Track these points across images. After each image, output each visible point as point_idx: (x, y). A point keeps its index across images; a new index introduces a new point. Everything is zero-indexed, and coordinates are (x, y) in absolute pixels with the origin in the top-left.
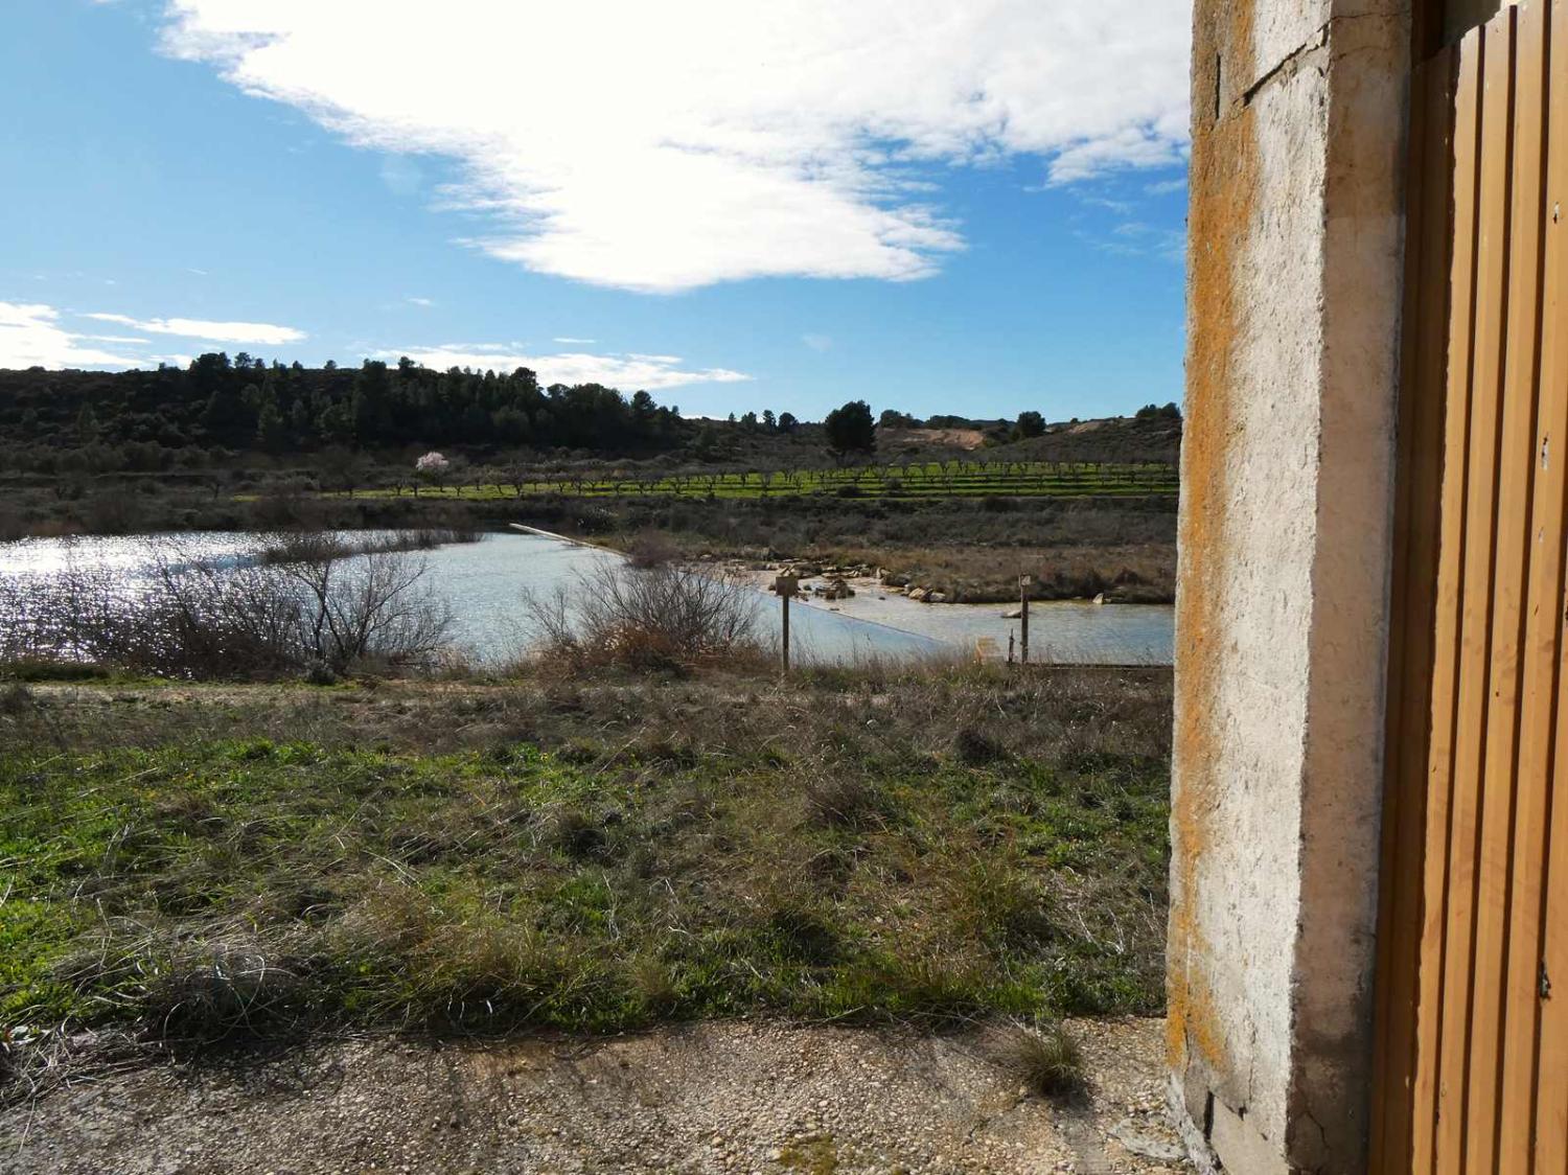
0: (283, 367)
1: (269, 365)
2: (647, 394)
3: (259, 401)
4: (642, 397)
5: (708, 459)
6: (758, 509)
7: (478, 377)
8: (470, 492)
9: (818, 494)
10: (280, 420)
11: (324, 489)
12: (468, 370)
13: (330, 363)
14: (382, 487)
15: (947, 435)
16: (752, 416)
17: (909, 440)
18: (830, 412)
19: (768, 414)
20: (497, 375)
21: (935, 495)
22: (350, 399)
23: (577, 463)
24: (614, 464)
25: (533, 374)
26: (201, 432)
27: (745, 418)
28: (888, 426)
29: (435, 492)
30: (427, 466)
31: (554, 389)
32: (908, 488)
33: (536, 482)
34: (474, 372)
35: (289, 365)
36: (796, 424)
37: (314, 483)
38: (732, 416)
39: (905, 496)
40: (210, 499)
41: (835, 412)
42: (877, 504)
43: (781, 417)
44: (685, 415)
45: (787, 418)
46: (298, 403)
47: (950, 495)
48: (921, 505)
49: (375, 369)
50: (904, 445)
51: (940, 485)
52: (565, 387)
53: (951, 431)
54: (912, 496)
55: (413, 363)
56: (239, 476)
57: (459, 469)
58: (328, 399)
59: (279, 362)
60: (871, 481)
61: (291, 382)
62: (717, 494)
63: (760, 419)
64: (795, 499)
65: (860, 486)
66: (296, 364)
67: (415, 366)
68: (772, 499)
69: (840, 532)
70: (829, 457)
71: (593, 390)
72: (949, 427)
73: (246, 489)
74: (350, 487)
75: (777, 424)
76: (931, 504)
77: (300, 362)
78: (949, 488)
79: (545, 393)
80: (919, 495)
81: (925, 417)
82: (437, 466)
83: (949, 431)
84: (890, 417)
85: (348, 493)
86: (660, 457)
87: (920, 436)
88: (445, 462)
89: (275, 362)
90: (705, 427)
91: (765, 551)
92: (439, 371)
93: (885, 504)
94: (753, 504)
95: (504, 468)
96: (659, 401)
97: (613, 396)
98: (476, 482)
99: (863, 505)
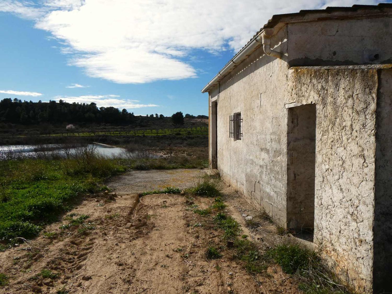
0: (27, 102)
1: (23, 101)
2: (126, 110)
3: (21, 111)
4: (124, 110)
5: (142, 126)
6: (156, 138)
7: (81, 105)
8: (81, 134)
9: (171, 135)
10: (27, 116)
11: (41, 134)
12: (78, 103)
13: (40, 101)
14: (57, 133)
15: (202, 120)
16: (152, 115)
17: (192, 121)
18: (173, 114)
19: (156, 114)
20: (86, 104)
21: (199, 135)
22: (46, 111)
23: (108, 127)
24: (118, 127)
25: (96, 104)
26: (5, 119)
27: (151, 116)
28: (187, 118)
29: (72, 134)
30: (69, 128)
31: (101, 108)
32: (192, 133)
33: (98, 132)
34: (80, 104)
35: (29, 101)
36: (164, 117)
37: (38, 132)
38: (147, 115)
39: (192, 135)
40: (12, 137)
41: (174, 114)
42: (185, 137)
43: (160, 116)
44: (135, 115)
45: (161, 116)
46: (32, 112)
47: (202, 135)
48: (196, 137)
49: (53, 103)
50: (191, 123)
51: (200, 132)
52: (104, 108)
53: (203, 119)
54: (193, 135)
55: (63, 101)
56: (17, 131)
57: (77, 129)
58: (40, 110)
59: (26, 101)
60: (184, 132)
61: (29, 106)
62: (145, 135)
63: (155, 116)
64: (165, 136)
65: (181, 133)
66: (31, 101)
67: (64, 102)
68: (159, 136)
69: (176, 143)
70: (172, 126)
71: (111, 108)
72: (202, 118)
73: (20, 134)
74: (50, 133)
75: (159, 117)
76: (198, 137)
77: (32, 101)
78: (202, 133)
79: (99, 109)
80: (195, 135)
81: (196, 116)
82: (72, 128)
83: (202, 119)
84: (188, 116)
85: (49, 135)
86: (130, 125)
87: (196, 120)
88: (74, 127)
89: (25, 101)
90: (140, 118)
91: (158, 148)
92: (70, 103)
93: (187, 137)
94: (154, 137)
95: (89, 128)
96: (129, 111)
97: (117, 110)
98: (83, 132)
99: (182, 137)
